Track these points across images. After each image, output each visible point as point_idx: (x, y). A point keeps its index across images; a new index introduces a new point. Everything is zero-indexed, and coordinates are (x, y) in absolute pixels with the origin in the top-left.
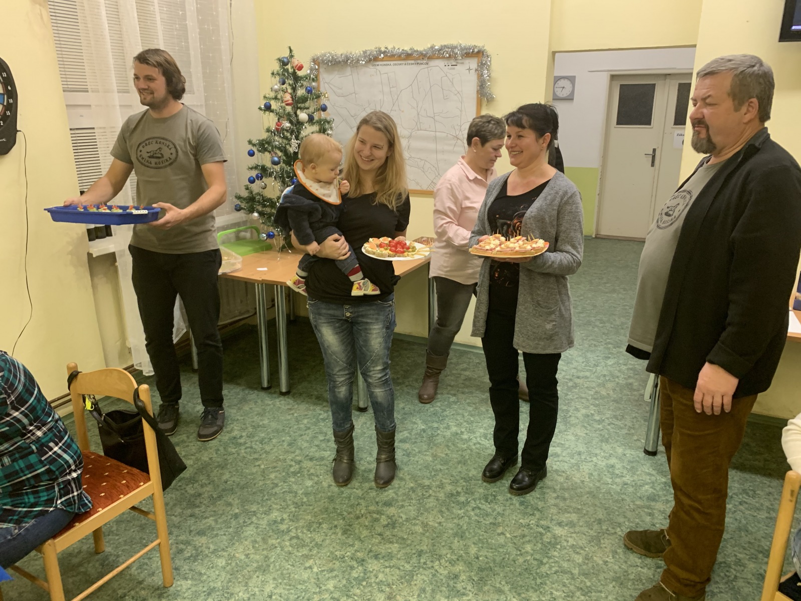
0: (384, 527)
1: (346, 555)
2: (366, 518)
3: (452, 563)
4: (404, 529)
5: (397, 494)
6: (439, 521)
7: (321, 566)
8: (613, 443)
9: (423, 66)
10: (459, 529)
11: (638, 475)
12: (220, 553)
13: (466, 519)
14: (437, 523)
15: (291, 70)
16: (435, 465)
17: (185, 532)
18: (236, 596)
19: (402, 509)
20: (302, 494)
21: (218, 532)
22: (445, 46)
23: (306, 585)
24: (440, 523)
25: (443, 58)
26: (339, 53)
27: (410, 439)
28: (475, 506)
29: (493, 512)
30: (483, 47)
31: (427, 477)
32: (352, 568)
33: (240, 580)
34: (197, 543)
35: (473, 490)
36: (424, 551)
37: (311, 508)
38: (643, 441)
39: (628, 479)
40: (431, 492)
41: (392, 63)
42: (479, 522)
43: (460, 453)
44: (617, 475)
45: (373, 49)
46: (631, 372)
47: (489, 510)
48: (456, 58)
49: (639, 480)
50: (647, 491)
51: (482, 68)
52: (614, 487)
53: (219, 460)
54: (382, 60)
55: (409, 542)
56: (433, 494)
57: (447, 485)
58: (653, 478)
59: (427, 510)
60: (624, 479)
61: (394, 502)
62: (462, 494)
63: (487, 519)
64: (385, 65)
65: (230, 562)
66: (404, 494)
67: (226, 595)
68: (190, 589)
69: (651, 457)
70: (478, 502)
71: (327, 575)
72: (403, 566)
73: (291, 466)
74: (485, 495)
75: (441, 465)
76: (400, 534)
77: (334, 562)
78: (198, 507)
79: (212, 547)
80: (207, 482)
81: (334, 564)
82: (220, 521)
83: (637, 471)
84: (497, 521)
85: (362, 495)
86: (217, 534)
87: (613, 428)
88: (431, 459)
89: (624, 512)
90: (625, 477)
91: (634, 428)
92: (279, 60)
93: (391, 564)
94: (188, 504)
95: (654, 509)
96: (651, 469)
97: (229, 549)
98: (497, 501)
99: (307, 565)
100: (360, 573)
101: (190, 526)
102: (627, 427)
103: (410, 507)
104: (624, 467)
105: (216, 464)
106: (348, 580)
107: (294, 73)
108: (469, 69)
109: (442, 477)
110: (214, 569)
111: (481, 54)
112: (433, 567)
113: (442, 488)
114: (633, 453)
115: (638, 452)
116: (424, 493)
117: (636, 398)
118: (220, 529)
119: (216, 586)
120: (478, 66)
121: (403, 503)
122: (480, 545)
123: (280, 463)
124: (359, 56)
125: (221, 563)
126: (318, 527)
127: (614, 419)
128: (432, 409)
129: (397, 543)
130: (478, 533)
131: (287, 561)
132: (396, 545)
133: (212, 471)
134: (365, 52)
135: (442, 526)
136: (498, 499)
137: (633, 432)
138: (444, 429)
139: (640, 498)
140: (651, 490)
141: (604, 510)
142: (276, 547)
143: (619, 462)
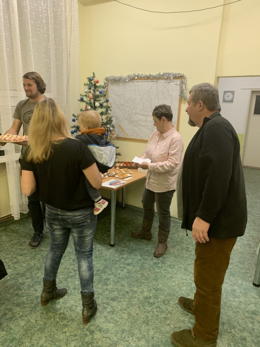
0: (108, 313)
1: (85, 327)
2: (100, 306)
3: (139, 339)
4: (118, 315)
5: (119, 294)
6: (137, 312)
7: (71, 332)
8: (237, 277)
9: (154, 83)
10: (147, 319)
11: (248, 298)
12: (23, 318)
13: (151, 313)
14: (136, 314)
15: (93, 83)
16: (142, 280)
17: (11, 303)
18: (24, 344)
19: (120, 303)
20: (72, 288)
21: (26, 306)
22: (165, 73)
23: (60, 342)
24: (137, 314)
25: (165, 79)
26: (117, 76)
27: (132, 264)
28: (158, 306)
29: (166, 310)
30: (183, 74)
31: (136, 286)
32: (86, 335)
33: (29, 335)
34: (14, 310)
35: (158, 296)
36: (126, 330)
37: (75, 297)
38: (253, 278)
39: (242, 299)
40: (136, 295)
41: (141, 81)
42: (158, 316)
43: (155, 274)
44: (237, 296)
45: (132, 74)
46: (251, 237)
47: (165, 309)
48: (170, 79)
49: (248, 301)
50: (252, 308)
51: (182, 84)
52: (234, 303)
53: (38, 265)
54: (136, 79)
55: (119, 323)
56: (137, 296)
57: (145, 292)
58: (256, 300)
59: (132, 305)
60: (240, 299)
61: (116, 299)
62: (152, 298)
63: (162, 314)
64: (137, 82)
65: (27, 323)
66: (123, 295)
67: (19, 343)
68: (3, 337)
69: (256, 287)
70: (159, 304)
71: (72, 338)
72: (113, 338)
73: (71, 272)
74: (164, 300)
75: (145, 280)
76: (115, 318)
77: (78, 330)
78: (21, 290)
79: (21, 314)
80: (29, 277)
81: (78, 332)
82: (29, 299)
83: (248, 295)
84: (167, 317)
85: (102, 292)
86: (25, 307)
87: (237, 268)
88: (140, 276)
89: (238, 320)
90: (241, 298)
91: (249, 270)
92: (88, 78)
93: (107, 336)
94: (17, 288)
95: (255, 320)
96: (256, 295)
97: (28, 316)
98: (170, 304)
99: (64, 331)
100: (90, 339)
101: (14, 301)
102: (245, 268)
103: (124, 303)
104: (241, 292)
105: (36, 267)
106: (82, 343)
107: (95, 85)
108: (176, 84)
109: (144, 287)
110: (18, 327)
111: (182, 77)
112: (128, 340)
113: (143, 294)
114: (247, 284)
115: (249, 284)
116: (133, 295)
117: (252, 252)
118: (28, 304)
119: (16, 337)
120: (181, 83)
121: (121, 300)
122: (156, 330)
123: (66, 270)
124: (126, 78)
125: (23, 324)
126: (75, 309)
127: (239, 263)
128: (146, 249)
129: (113, 323)
130: (156, 323)
131: (55, 327)
132: (112, 324)
133: (33, 271)
134: (128, 76)
135: (138, 316)
136: (170, 303)
137: (248, 271)
138: (150, 260)
139: (248, 312)
140: (254, 308)
141: (226, 317)
142: (52, 318)
143: (239, 288)
